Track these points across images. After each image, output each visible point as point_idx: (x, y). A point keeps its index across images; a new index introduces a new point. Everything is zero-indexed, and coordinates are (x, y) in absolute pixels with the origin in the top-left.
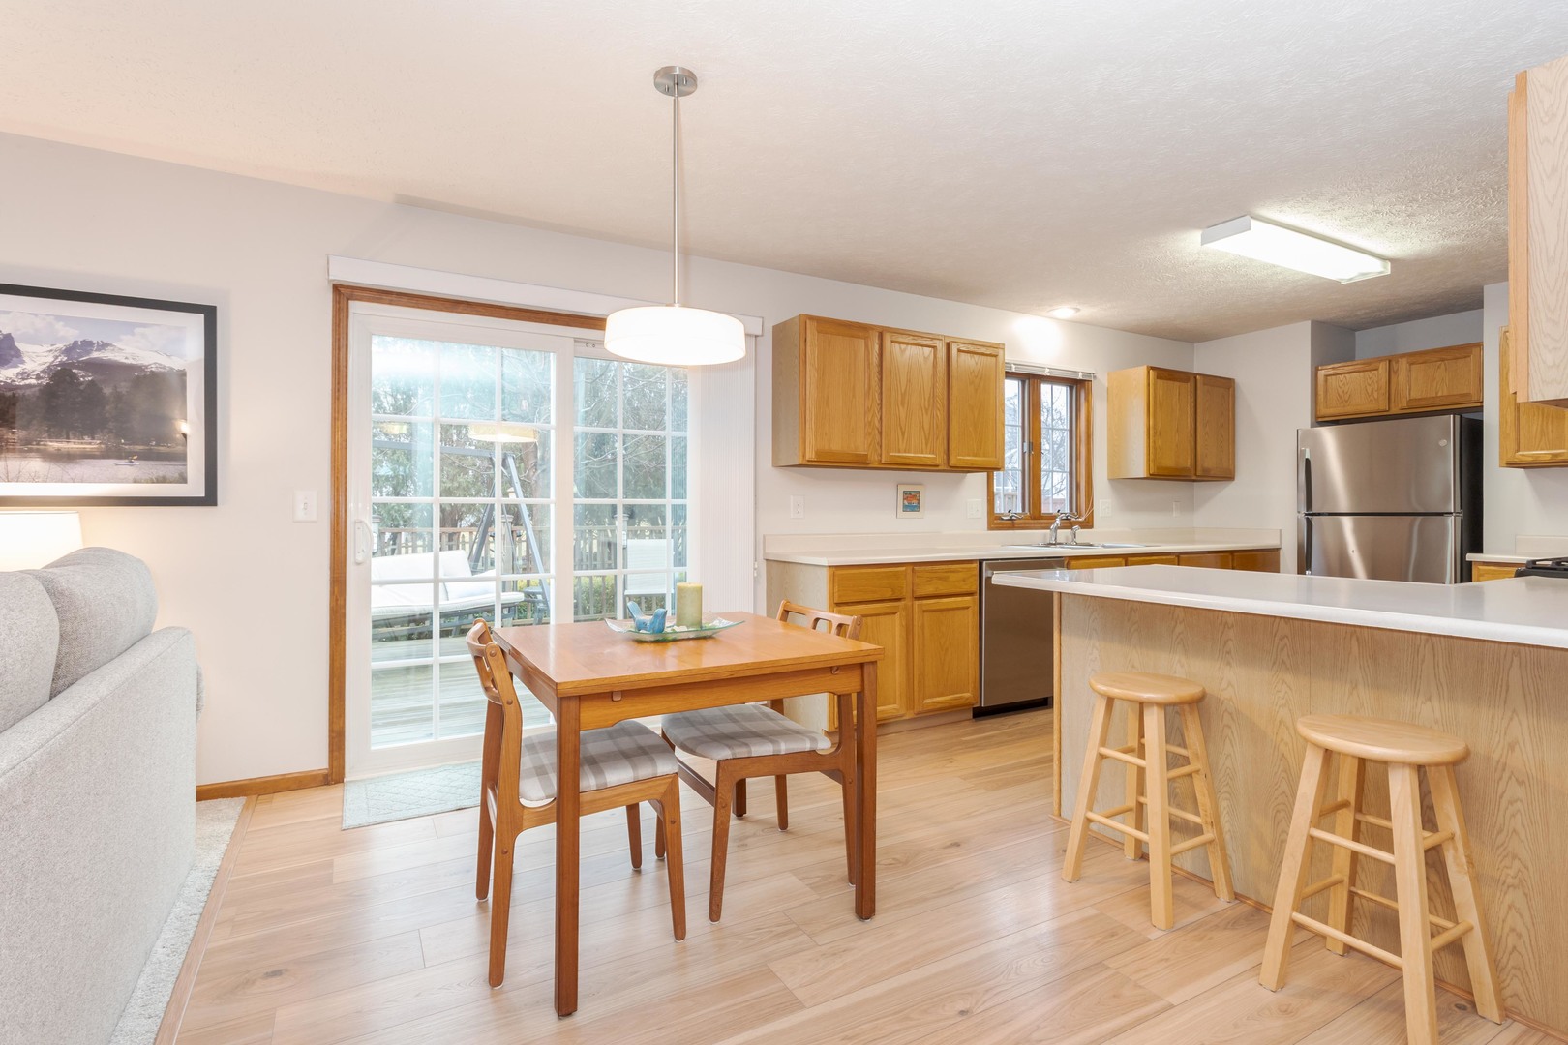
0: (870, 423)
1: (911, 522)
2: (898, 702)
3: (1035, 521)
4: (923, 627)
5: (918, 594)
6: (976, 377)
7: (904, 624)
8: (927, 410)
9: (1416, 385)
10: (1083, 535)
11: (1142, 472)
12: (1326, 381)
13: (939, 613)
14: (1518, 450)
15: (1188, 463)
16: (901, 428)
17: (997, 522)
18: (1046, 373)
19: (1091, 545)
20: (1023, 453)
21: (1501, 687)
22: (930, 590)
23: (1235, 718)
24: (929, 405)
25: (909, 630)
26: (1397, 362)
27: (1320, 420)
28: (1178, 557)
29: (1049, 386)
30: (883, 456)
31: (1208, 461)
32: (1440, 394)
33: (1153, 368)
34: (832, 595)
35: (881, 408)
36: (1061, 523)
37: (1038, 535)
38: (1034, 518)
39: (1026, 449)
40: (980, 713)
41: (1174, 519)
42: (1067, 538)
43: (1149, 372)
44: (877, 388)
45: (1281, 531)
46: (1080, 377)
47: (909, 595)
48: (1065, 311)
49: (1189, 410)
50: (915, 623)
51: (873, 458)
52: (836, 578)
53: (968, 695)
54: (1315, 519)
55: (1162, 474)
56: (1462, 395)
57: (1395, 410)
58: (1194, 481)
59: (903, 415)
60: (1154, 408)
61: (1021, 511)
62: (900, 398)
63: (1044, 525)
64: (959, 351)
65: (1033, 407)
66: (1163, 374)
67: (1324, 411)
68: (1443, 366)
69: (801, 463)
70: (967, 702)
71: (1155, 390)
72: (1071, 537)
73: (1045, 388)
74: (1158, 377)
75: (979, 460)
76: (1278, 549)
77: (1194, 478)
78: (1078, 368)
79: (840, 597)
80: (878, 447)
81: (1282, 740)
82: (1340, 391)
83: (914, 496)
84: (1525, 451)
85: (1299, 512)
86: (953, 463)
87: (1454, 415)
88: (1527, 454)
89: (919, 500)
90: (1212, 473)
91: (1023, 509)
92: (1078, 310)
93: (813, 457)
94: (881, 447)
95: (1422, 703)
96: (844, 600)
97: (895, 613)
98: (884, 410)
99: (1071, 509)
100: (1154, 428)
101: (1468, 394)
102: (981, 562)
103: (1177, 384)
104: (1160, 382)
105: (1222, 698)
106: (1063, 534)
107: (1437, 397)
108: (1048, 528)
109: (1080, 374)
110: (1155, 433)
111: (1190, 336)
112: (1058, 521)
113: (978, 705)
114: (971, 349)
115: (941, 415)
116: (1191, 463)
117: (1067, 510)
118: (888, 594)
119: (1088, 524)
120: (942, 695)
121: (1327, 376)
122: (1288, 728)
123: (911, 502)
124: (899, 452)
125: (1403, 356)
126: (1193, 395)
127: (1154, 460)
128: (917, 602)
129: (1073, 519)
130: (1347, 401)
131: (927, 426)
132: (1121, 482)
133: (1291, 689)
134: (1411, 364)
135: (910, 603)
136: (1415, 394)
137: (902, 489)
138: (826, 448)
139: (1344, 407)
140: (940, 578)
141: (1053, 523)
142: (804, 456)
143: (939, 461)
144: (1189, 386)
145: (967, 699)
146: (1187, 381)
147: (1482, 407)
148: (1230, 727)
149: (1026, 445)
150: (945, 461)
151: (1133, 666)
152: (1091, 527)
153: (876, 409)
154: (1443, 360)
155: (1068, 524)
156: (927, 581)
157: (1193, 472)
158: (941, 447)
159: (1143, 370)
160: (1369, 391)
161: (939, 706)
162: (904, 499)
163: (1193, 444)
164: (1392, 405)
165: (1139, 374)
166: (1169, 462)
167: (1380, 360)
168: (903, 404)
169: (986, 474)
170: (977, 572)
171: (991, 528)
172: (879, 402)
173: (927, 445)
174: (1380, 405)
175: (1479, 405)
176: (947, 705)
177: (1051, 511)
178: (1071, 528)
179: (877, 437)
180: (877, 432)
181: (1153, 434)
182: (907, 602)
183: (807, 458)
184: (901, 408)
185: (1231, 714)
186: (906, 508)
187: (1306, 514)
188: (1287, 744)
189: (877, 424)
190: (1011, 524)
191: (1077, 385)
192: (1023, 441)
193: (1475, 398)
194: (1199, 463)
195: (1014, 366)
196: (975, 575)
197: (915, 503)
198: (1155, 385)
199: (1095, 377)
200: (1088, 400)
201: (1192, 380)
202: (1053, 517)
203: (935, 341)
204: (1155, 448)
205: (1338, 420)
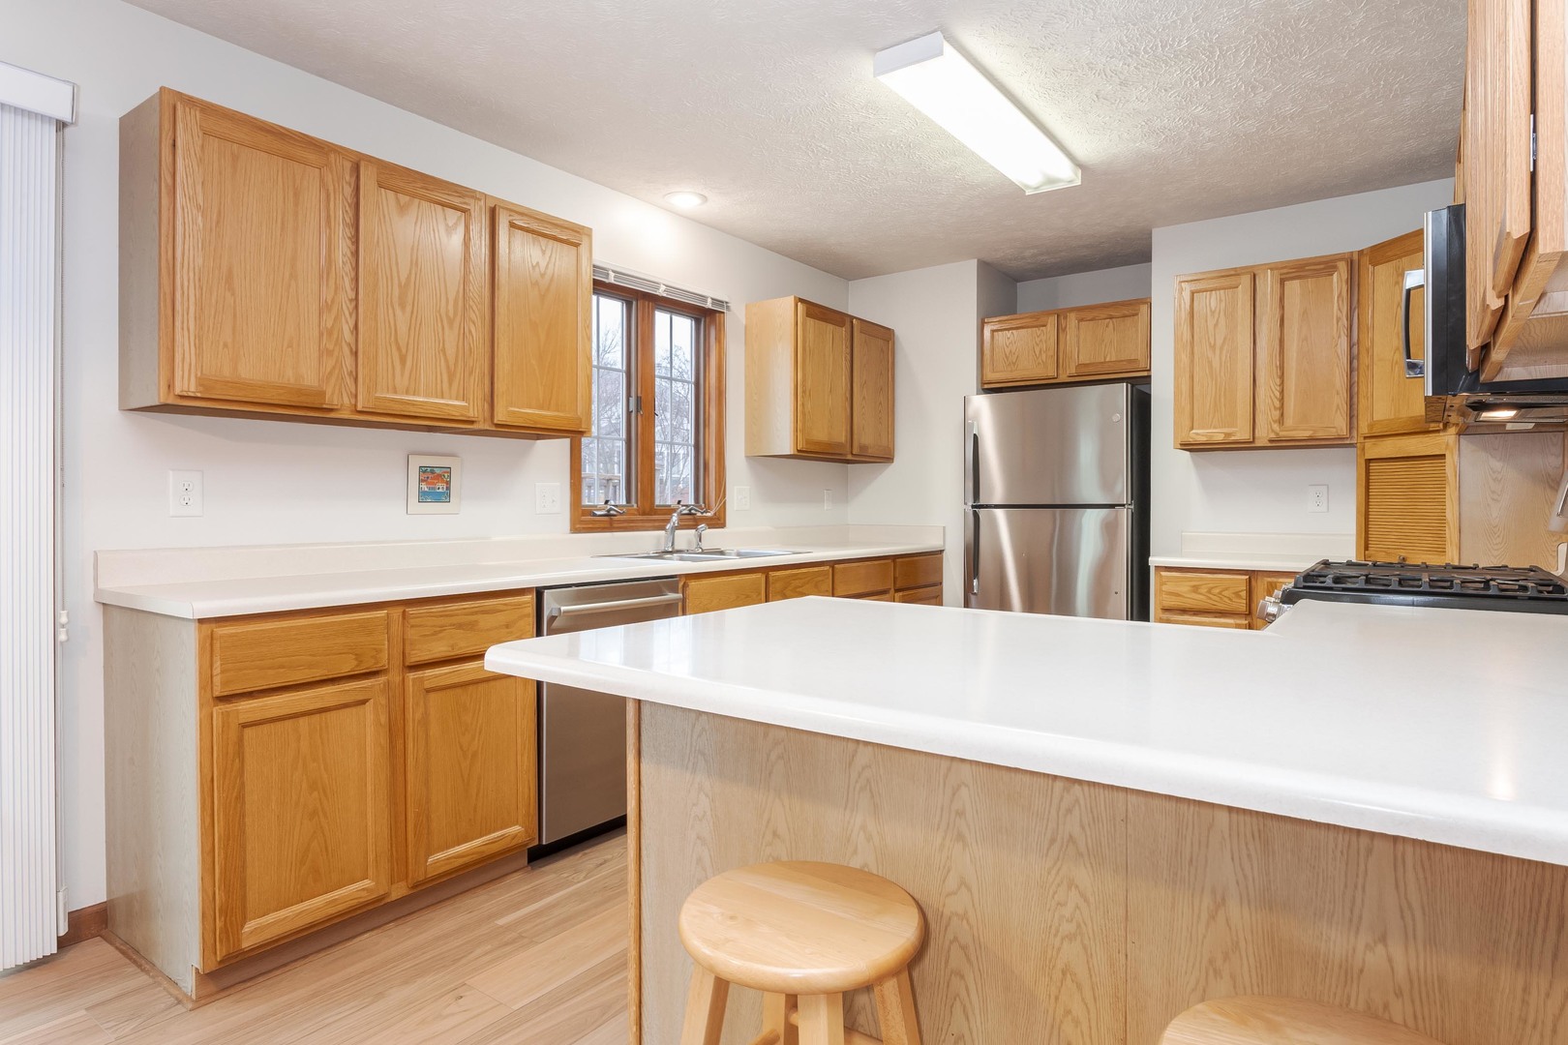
0: (330, 333)
1: (434, 520)
2: (370, 873)
3: (645, 517)
4: (425, 722)
5: (413, 659)
6: (543, 275)
7: (384, 719)
8: (451, 322)
9: (1086, 346)
10: (712, 537)
11: (786, 447)
12: (992, 337)
13: (459, 691)
14: (1192, 428)
15: (841, 436)
16: (399, 349)
17: (586, 520)
18: (661, 292)
19: (722, 553)
20: (629, 413)
21: (1547, 920)
22: (439, 649)
23: (973, 958)
24: (455, 314)
25: (395, 732)
26: (1065, 318)
27: (986, 386)
28: (833, 568)
29: (667, 316)
30: (360, 397)
31: (866, 437)
32: (1107, 360)
33: (802, 300)
34: (206, 682)
35: (357, 307)
36: (680, 520)
37: (649, 539)
38: (644, 514)
39: (632, 407)
40: (540, 854)
41: (824, 512)
42: (689, 543)
43: (797, 306)
44: (348, 268)
45: (944, 527)
46: (709, 305)
47: (397, 662)
48: (687, 199)
49: (845, 365)
50: (410, 716)
51: (338, 397)
52: (217, 645)
53: (515, 831)
54: (982, 512)
55: (812, 452)
56: (1130, 361)
57: (1063, 378)
58: (848, 462)
59: (403, 329)
60: (803, 357)
61: (624, 503)
62: (396, 292)
63: (657, 524)
64: (512, 225)
65: (639, 341)
66: (815, 312)
67: (990, 376)
68: (1111, 325)
69: (163, 401)
70: (514, 842)
71: (804, 330)
72: (695, 540)
73: (661, 318)
74: (809, 315)
75: (546, 415)
76: (941, 551)
77: (849, 457)
78: (705, 288)
79: (224, 684)
80: (349, 381)
81: (1068, 1012)
82: (1007, 351)
83: (439, 477)
84: (1199, 429)
85: (965, 504)
86: (501, 416)
87: (1127, 383)
88: (1200, 435)
89: (448, 483)
90: (870, 452)
91: (628, 500)
92: (705, 199)
93: (192, 388)
94: (356, 380)
95: (1367, 946)
96: (237, 688)
97: (364, 702)
98: (361, 310)
99: (697, 499)
100: (804, 386)
101: (1135, 361)
102: (539, 592)
103: (830, 327)
104: (811, 322)
105: (947, 912)
106: (684, 538)
107: (1105, 362)
108: (663, 528)
109: (709, 300)
110: (804, 392)
111: (845, 268)
112: (675, 518)
113: (536, 843)
114: (535, 226)
115: (478, 333)
116: (846, 436)
117: (691, 501)
118: (347, 666)
119: (718, 522)
120: (466, 840)
121: (993, 331)
122: (1079, 987)
123: (435, 485)
124: (395, 392)
125: (1072, 310)
126: (848, 344)
127: (803, 431)
128: (412, 675)
129: (699, 514)
130: (1014, 364)
131: (451, 351)
132: (763, 460)
133: (1086, 900)
134: (1082, 320)
135: (398, 679)
136: (1084, 359)
137: (417, 462)
138: (227, 372)
139: (1011, 371)
140: (460, 626)
141: (668, 521)
142: (170, 386)
143: (472, 413)
144: (843, 331)
145: (515, 837)
146: (841, 324)
147: (1150, 377)
148: (962, 977)
149: (633, 400)
150: (487, 414)
151: (775, 834)
152: (723, 526)
153: (347, 307)
154: (1111, 318)
155: (691, 521)
156: (435, 633)
157: (848, 449)
158: (477, 390)
159: (790, 301)
160: (1037, 353)
161: (461, 861)
162: (421, 481)
163: (849, 410)
164: (1060, 372)
165: (784, 310)
166: (821, 435)
167: (1049, 313)
168: (403, 306)
169: (568, 441)
170: (531, 610)
171: (576, 528)
172: (352, 295)
173: (450, 385)
174: (1046, 370)
175: (1145, 374)
176: (475, 857)
177: (669, 503)
178: (694, 527)
179: (349, 361)
180: (346, 350)
181: (802, 393)
182: (395, 677)
183: (178, 391)
184: (398, 312)
185: (964, 948)
186: (423, 497)
187: (973, 507)
188: (1077, 1023)
189: (348, 336)
190: (609, 522)
191: (705, 316)
192: (629, 395)
193: (1142, 365)
194: (855, 437)
195: (612, 275)
196: (528, 615)
197: (441, 487)
198: (804, 324)
199: (728, 307)
200: (719, 340)
201: (848, 324)
202: (669, 511)
203: (467, 200)
204: (804, 414)
205: (1002, 388)
